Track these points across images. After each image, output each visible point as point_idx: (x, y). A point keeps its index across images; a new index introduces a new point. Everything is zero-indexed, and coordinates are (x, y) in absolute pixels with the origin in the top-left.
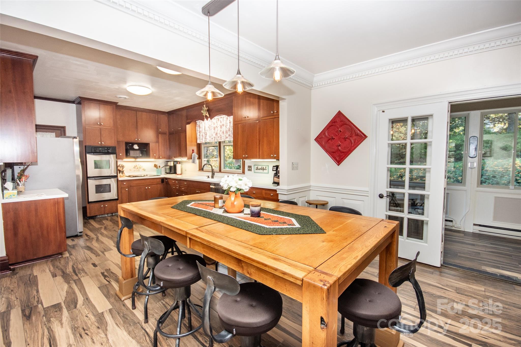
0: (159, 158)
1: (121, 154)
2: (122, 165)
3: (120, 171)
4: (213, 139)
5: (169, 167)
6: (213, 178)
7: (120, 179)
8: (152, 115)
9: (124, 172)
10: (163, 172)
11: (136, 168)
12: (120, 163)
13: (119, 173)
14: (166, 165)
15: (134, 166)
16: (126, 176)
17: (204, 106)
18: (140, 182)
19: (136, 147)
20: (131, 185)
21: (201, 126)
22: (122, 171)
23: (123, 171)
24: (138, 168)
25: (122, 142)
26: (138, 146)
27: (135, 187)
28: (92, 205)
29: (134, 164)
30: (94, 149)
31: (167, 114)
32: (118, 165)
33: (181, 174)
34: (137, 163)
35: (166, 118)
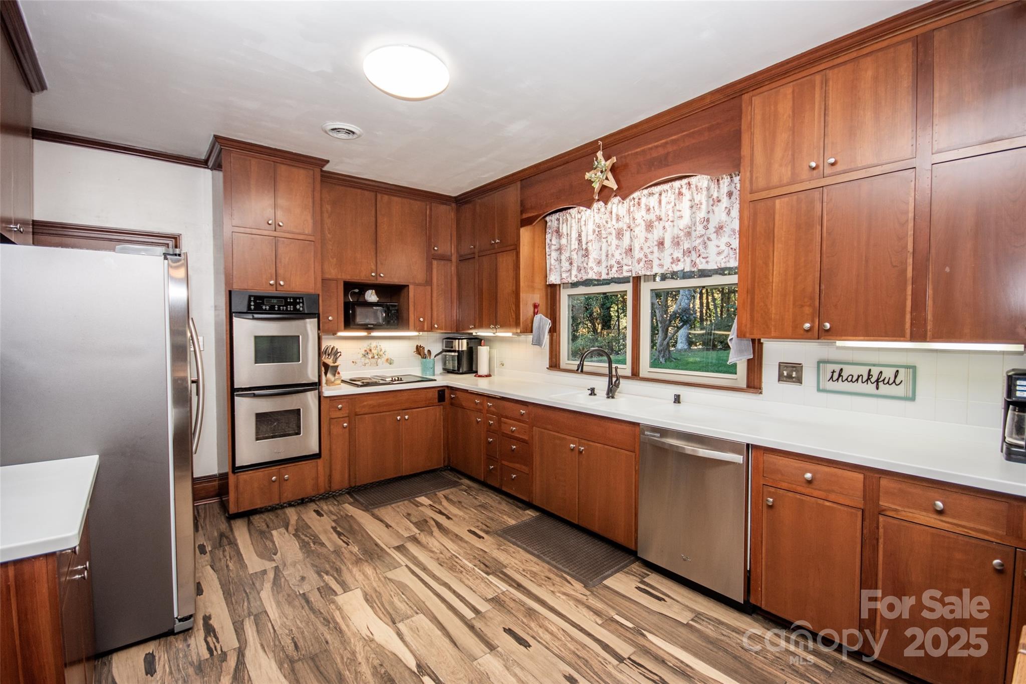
0: (431, 329)
1: (330, 318)
2: (333, 349)
3: (327, 367)
4: (614, 269)
5: (457, 354)
6: (613, 397)
7: (327, 392)
8: (417, 205)
9: (339, 369)
10: (439, 368)
11: (370, 356)
12: (327, 343)
13: (326, 374)
14: (449, 348)
15: (363, 352)
16: (343, 381)
17: (600, 154)
18: (381, 401)
19: (371, 296)
20: (357, 410)
21: (564, 229)
22: (332, 367)
23: (337, 367)
24: (373, 357)
25: (336, 280)
26: (377, 294)
27: (366, 416)
28: (244, 476)
29: (364, 345)
30: (254, 301)
31: (454, 205)
32: (323, 347)
33: (489, 376)
34: (374, 343)
35: (452, 215)
